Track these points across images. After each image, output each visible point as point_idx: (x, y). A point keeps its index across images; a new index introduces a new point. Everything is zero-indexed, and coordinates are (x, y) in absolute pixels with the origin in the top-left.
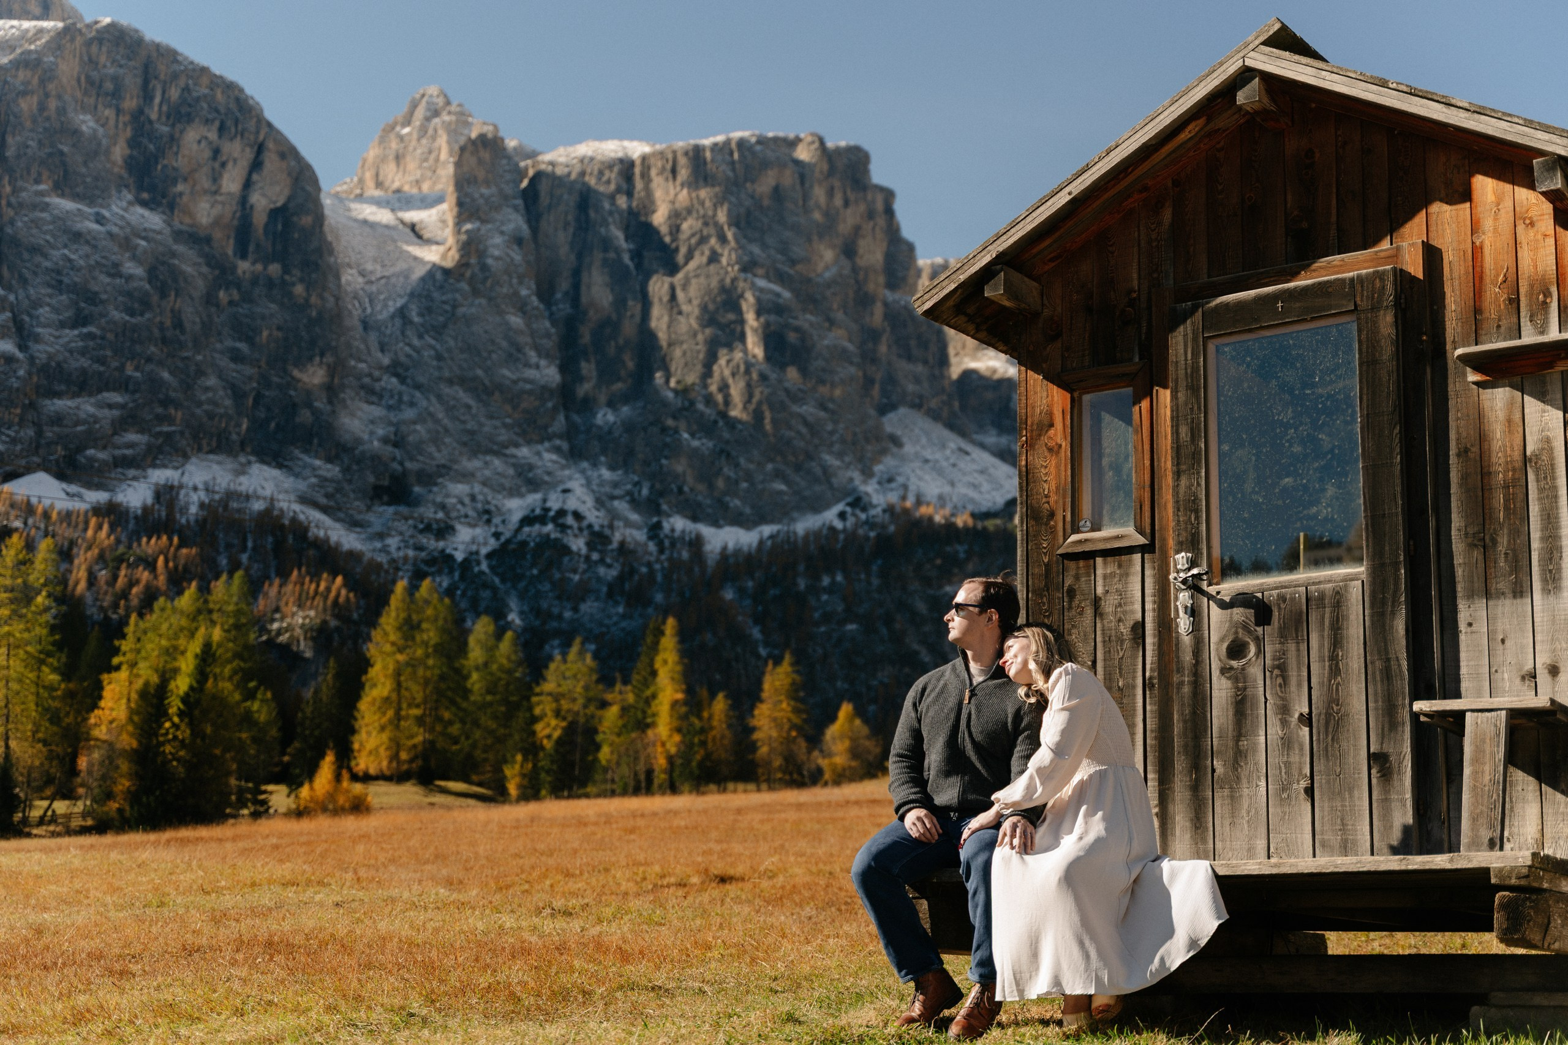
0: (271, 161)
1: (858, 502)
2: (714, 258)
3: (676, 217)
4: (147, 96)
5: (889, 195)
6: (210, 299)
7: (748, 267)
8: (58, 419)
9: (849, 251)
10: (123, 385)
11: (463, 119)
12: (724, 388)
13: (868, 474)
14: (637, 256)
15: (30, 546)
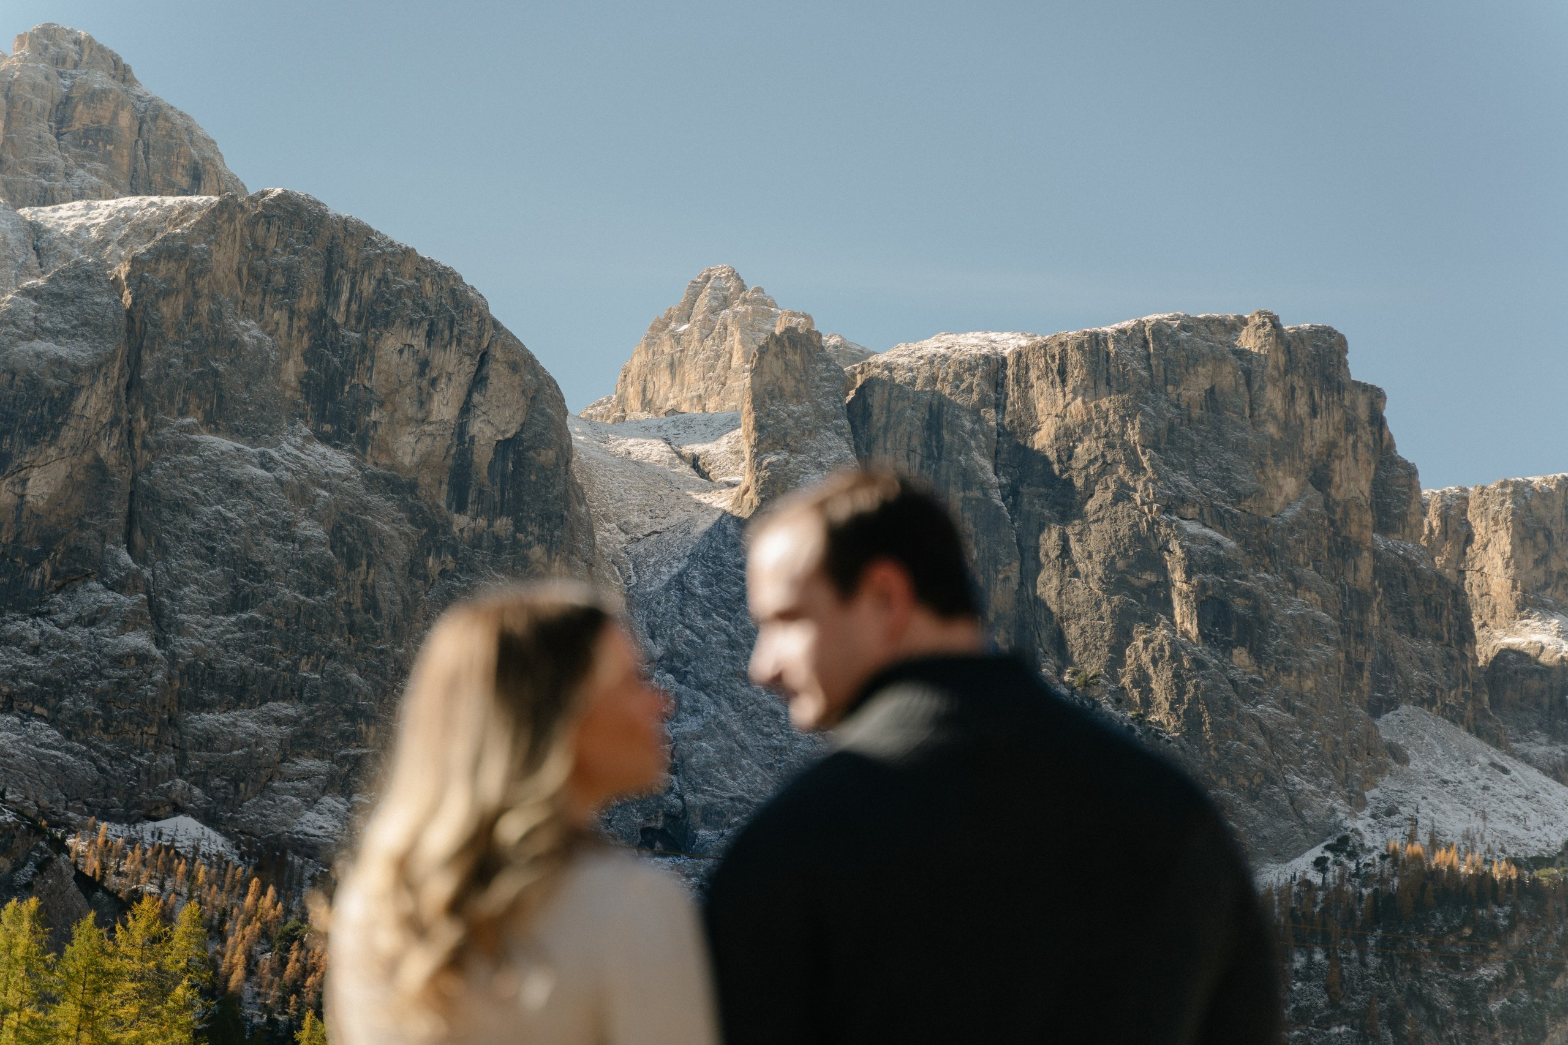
0: (498, 376)
1: (1343, 845)
2: (1123, 494)
3: (1067, 437)
4: (330, 290)
5: (1375, 396)
6: (414, 570)
7: (1172, 505)
8: (207, 741)
9: (1320, 479)
10: (295, 691)
11: (763, 305)
12: (1142, 680)
13: (1357, 802)
14: (1012, 493)
15: (167, 917)
